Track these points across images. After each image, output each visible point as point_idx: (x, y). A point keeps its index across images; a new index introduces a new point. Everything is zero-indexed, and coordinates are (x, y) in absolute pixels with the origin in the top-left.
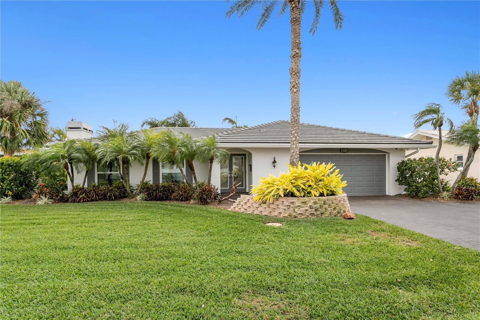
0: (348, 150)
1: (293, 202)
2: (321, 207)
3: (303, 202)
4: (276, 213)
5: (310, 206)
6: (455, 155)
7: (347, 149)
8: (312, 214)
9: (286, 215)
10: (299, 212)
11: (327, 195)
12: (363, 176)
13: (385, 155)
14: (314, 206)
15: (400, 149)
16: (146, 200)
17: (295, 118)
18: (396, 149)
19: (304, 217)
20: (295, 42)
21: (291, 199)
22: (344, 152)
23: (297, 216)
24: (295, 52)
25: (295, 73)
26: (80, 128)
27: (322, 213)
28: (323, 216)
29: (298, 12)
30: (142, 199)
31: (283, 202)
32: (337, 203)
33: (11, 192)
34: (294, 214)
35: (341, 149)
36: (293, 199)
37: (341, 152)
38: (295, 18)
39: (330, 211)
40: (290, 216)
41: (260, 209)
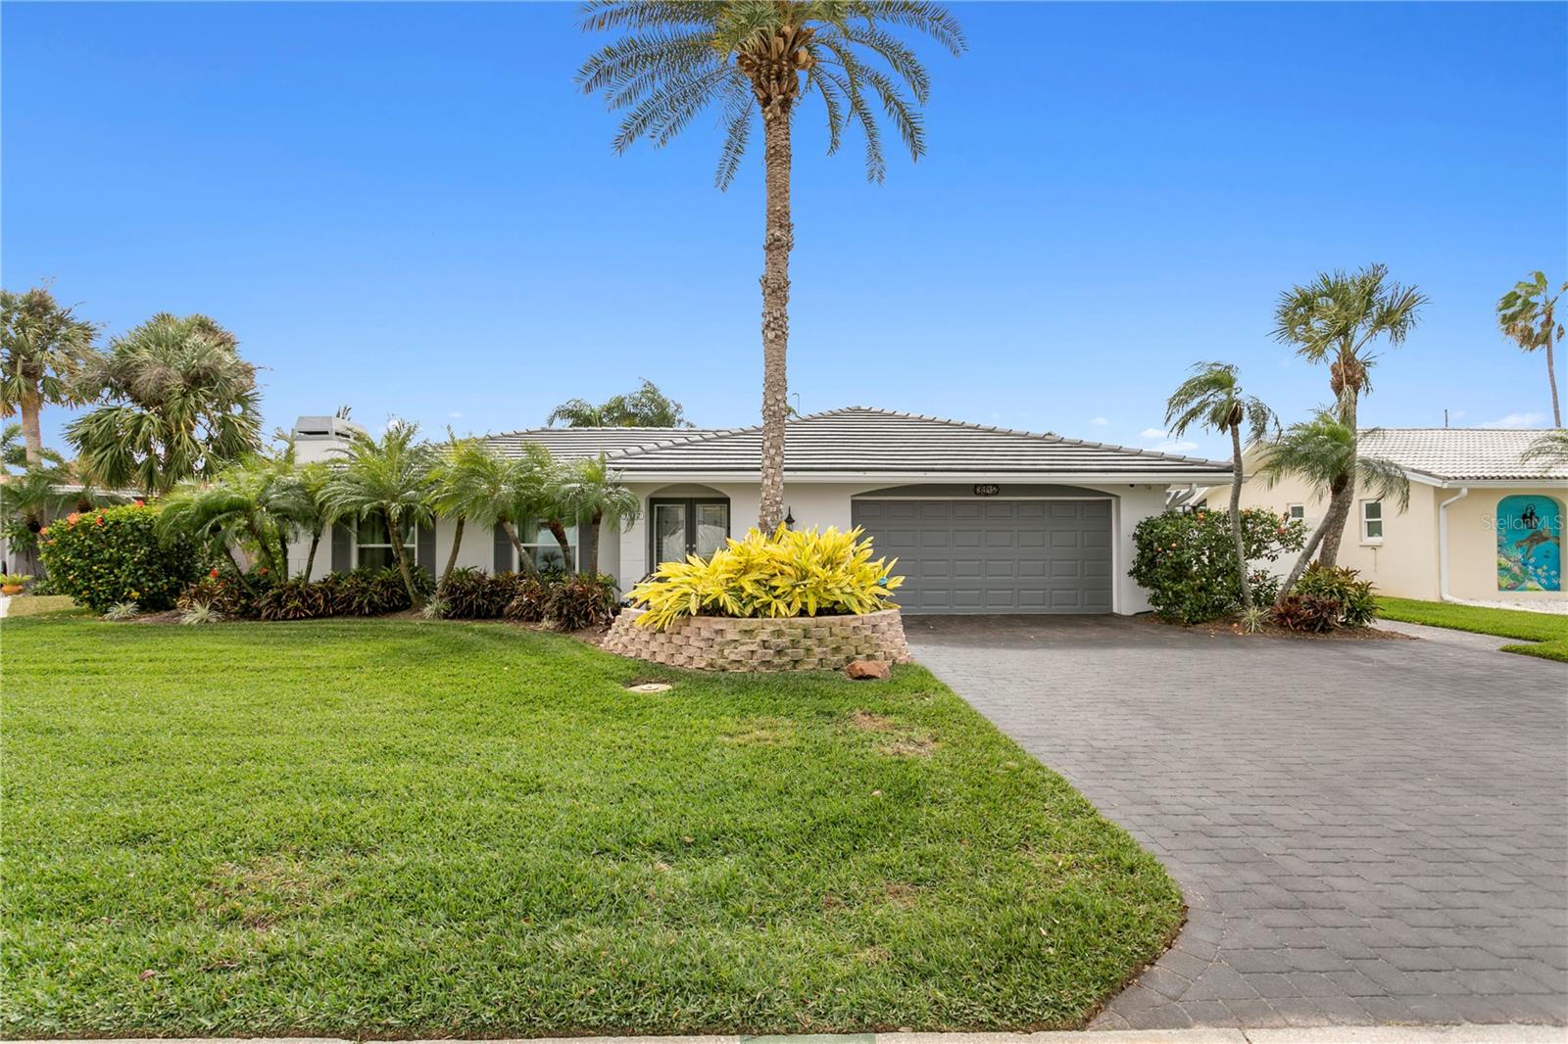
0: (998, 489)
1: (722, 630)
2: (794, 644)
3: (746, 631)
4: (680, 659)
5: (764, 642)
6: (1361, 500)
7: (994, 485)
8: (766, 663)
9: (702, 665)
10: (732, 657)
11: (820, 612)
12: (1045, 560)
13: (1111, 501)
14: (774, 640)
15: (1146, 485)
16: (446, 617)
17: (772, 408)
18: (1132, 486)
19: (745, 670)
20: (772, 209)
21: (716, 623)
22: (987, 495)
23: (728, 666)
24: (773, 235)
25: (776, 290)
26: (326, 433)
27: (796, 662)
28: (800, 669)
29: (781, 132)
30: (437, 614)
31: (699, 629)
32: (844, 634)
33: (136, 591)
34: (720, 662)
35: (976, 485)
36: (720, 622)
37: (977, 494)
38: (774, 148)
39: (821, 656)
40: (712, 665)
41: (654, 646)
